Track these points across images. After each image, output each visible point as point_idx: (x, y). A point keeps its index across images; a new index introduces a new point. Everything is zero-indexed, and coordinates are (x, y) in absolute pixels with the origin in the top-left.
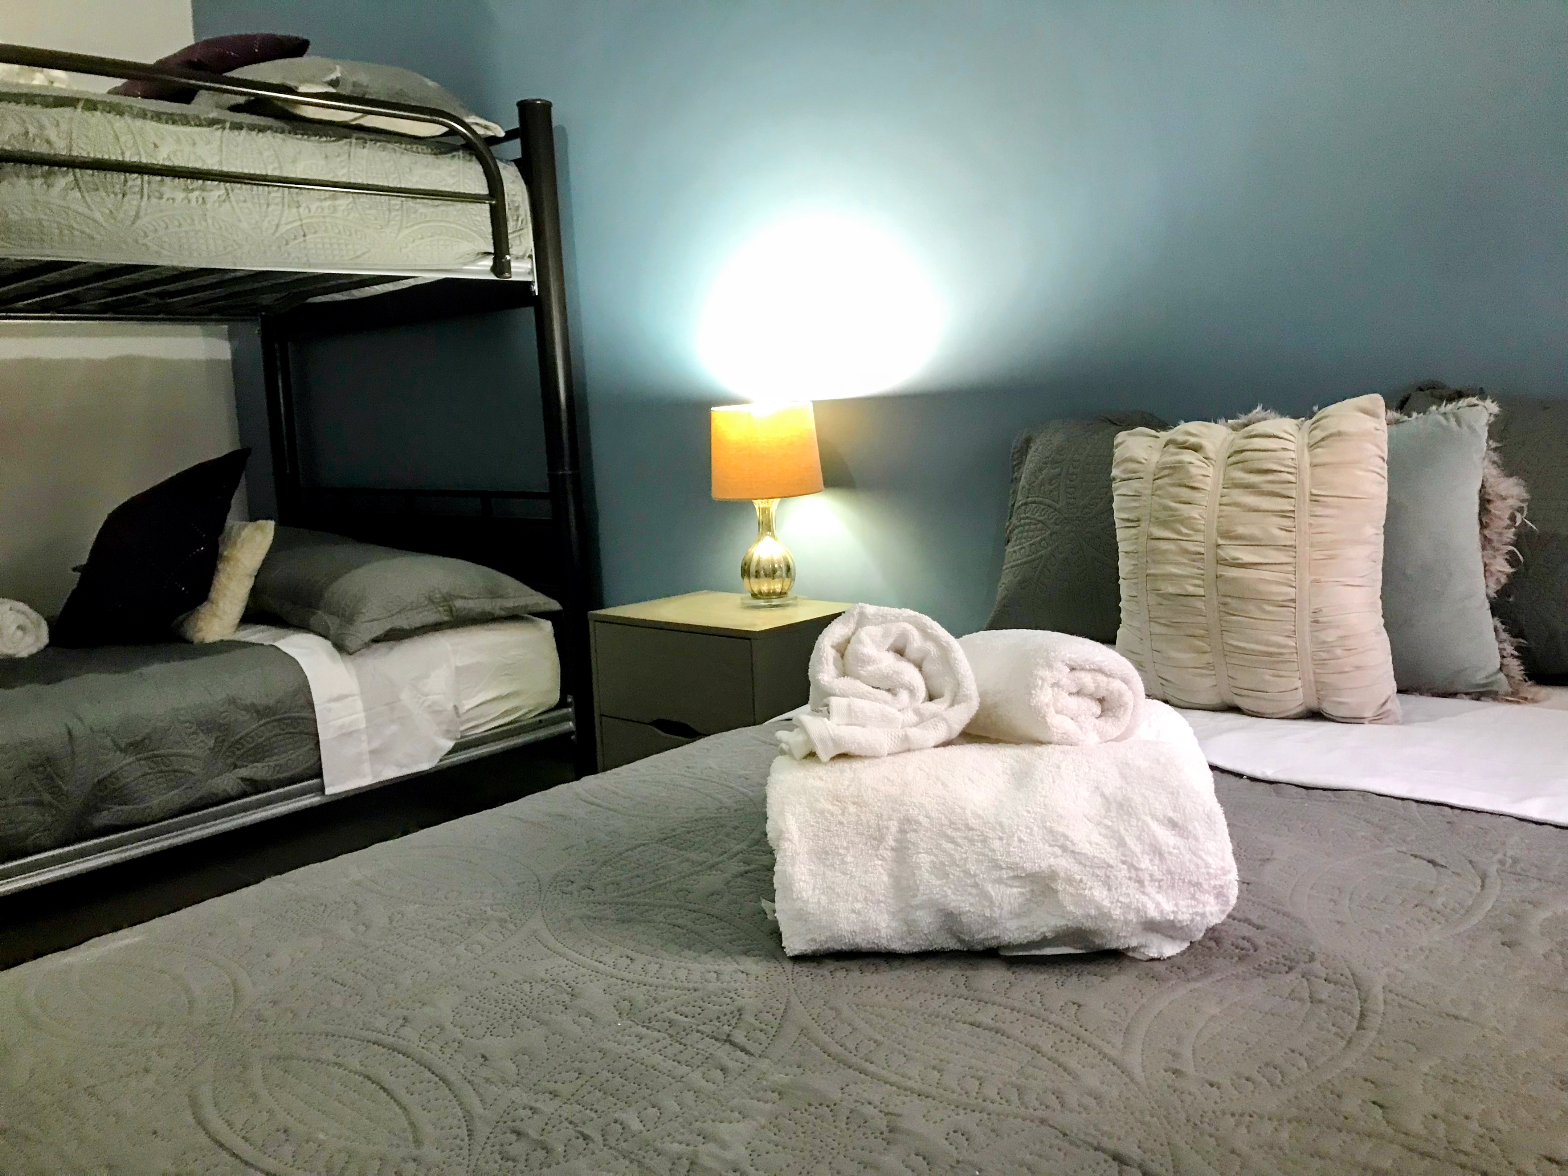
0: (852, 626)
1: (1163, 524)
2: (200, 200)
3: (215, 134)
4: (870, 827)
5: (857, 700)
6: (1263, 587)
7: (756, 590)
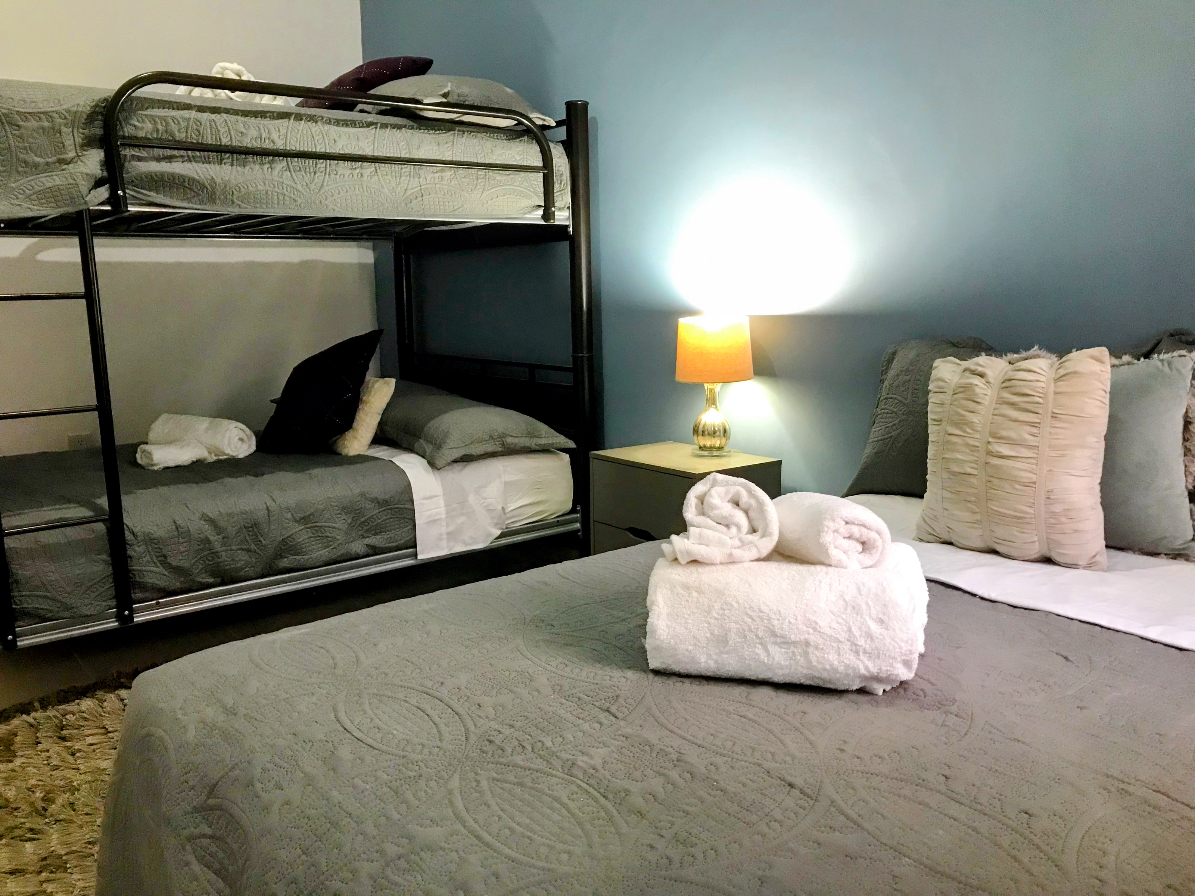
0: (708, 486)
1: (956, 425)
2: (360, 175)
3: (371, 131)
4: (704, 605)
5: (705, 530)
6: (1017, 473)
7: (702, 444)
